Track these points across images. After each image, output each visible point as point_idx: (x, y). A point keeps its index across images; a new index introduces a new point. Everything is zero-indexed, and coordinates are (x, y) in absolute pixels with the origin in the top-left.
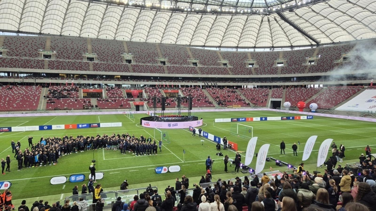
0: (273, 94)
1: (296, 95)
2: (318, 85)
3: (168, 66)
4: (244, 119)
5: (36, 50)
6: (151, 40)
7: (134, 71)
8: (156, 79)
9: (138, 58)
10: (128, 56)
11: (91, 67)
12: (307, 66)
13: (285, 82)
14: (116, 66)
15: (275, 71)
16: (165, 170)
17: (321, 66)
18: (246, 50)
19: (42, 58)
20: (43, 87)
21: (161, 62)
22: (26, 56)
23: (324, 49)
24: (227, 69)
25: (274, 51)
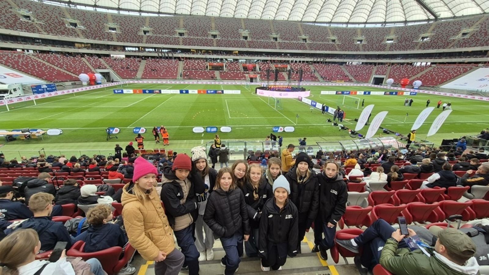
0: (378, 71)
1: (401, 72)
2: (425, 63)
3: (279, 42)
4: (348, 93)
5: (173, 28)
6: (266, 17)
7: (250, 47)
8: (268, 54)
9: (253, 34)
10: (245, 33)
11: (215, 44)
12: (418, 43)
13: (392, 59)
14: (235, 42)
15: (383, 48)
16: (281, 129)
17: (435, 42)
18: (357, 26)
19: (177, 36)
20: (180, 60)
21: (274, 38)
22: (166, 34)
23: (442, 24)
24: (335, 45)
25: (386, 26)
